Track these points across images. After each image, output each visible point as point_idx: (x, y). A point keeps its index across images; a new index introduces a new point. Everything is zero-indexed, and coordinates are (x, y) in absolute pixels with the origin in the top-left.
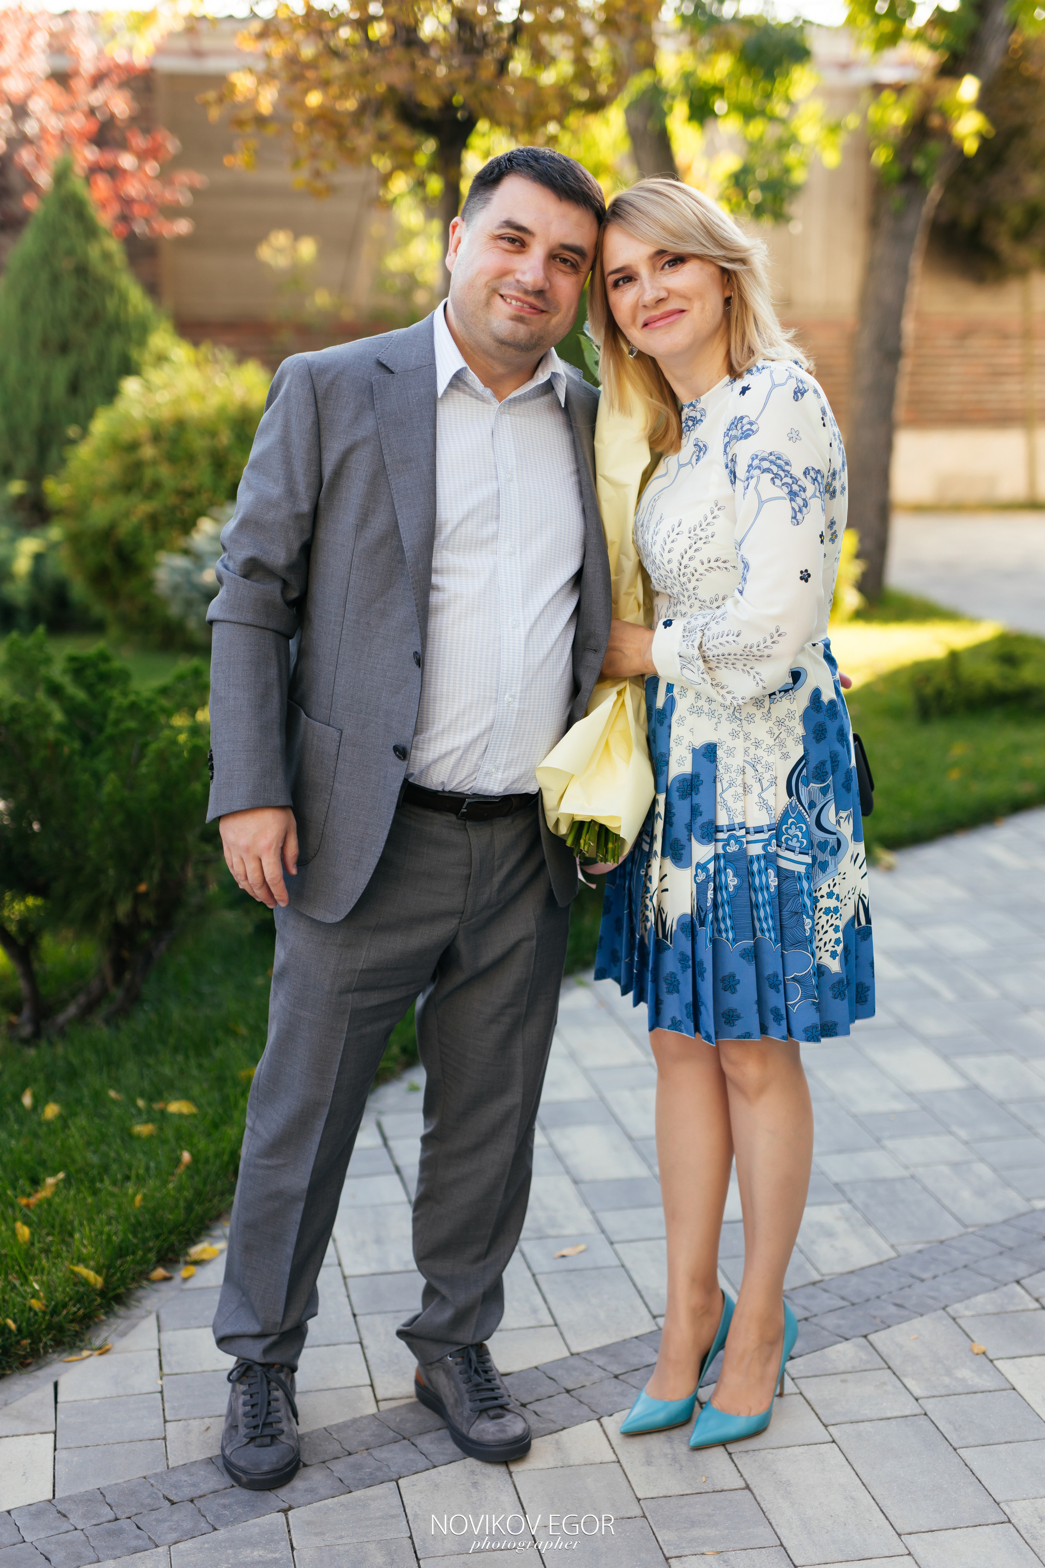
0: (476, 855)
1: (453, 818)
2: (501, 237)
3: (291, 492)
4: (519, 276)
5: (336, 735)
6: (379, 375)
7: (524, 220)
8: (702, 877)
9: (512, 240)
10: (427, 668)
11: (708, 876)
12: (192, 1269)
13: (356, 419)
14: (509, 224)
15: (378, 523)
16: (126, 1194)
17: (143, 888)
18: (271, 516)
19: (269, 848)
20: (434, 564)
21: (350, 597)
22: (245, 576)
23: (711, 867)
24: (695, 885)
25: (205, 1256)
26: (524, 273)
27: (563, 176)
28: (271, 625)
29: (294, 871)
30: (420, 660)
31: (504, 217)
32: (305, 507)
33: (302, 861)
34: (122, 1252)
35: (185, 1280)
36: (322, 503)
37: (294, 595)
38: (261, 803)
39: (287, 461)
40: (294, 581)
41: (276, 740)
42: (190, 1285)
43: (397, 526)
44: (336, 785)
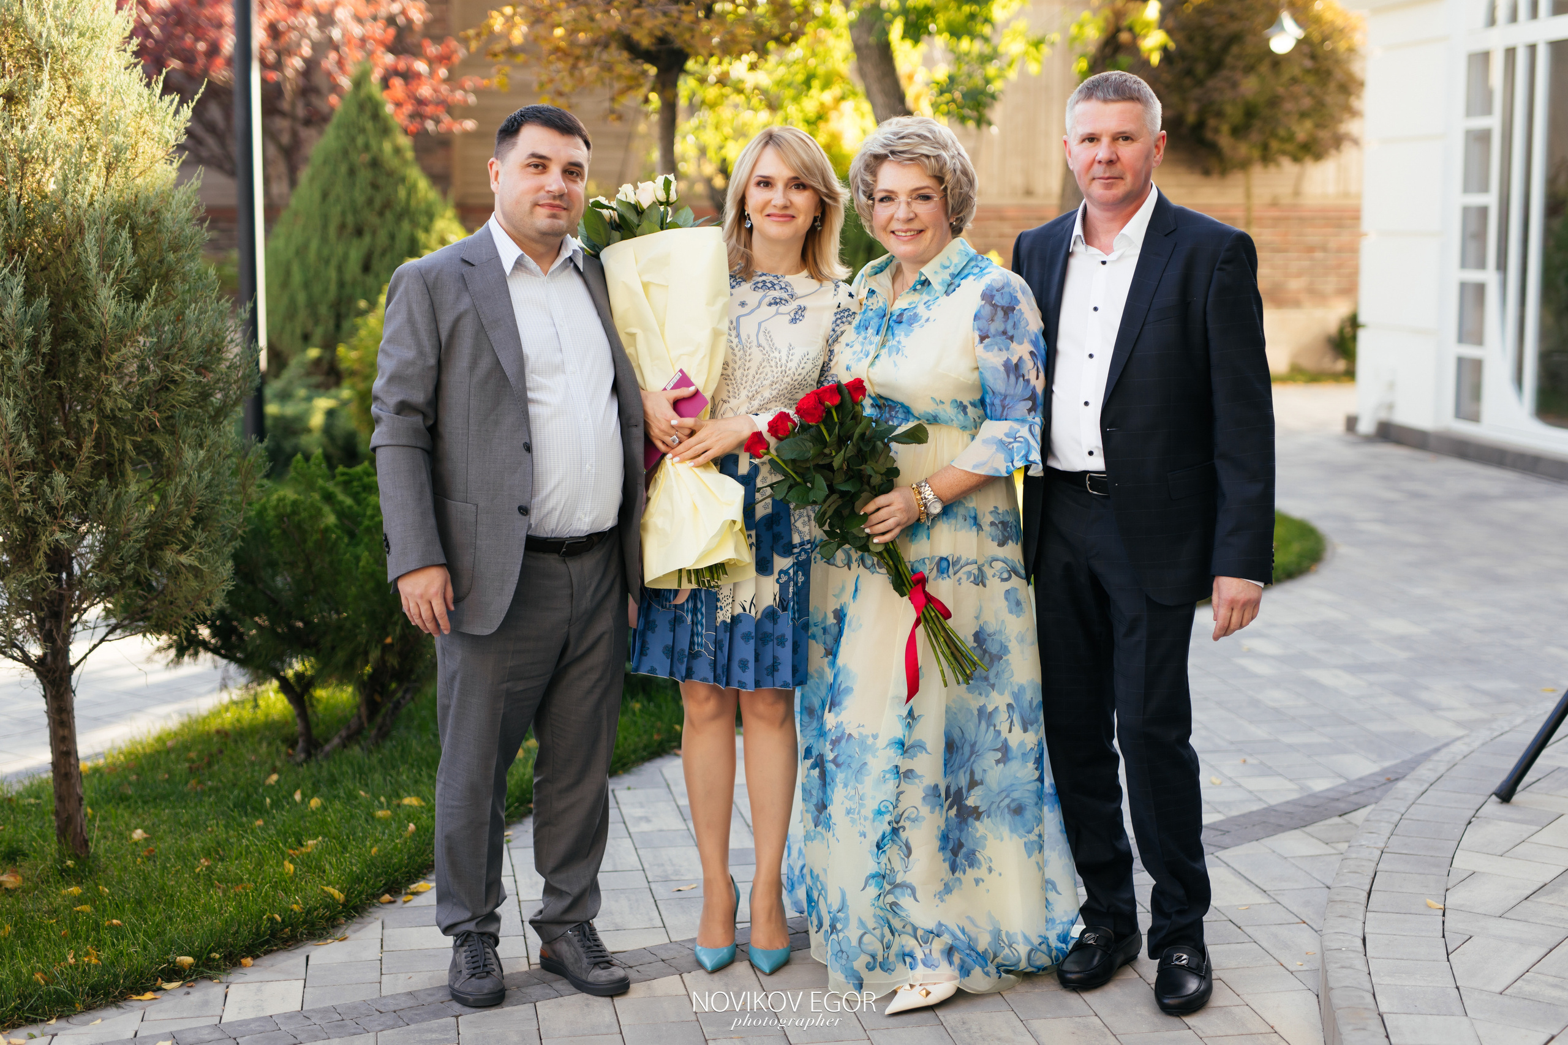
0: (574, 580)
1: (556, 556)
2: (529, 165)
3: (421, 353)
4: (548, 188)
5: (474, 508)
6: (466, 269)
7: (543, 151)
8: (784, 579)
9: (536, 166)
10: (534, 453)
11: (789, 578)
12: (410, 897)
13: (458, 299)
14: (534, 155)
15: (485, 363)
16: (365, 846)
17: (389, 640)
18: (410, 371)
19: (437, 594)
20: (528, 385)
21: (471, 415)
22: (398, 413)
23: (791, 571)
24: (777, 586)
25: (421, 890)
26: (550, 185)
27: (561, 119)
28: (419, 445)
29: (452, 608)
30: (528, 448)
31: (530, 151)
32: (432, 361)
33: (457, 600)
34: (358, 879)
35: (405, 902)
36: (443, 357)
37: (431, 422)
38: (429, 563)
39: (415, 332)
40: (430, 412)
41: (432, 521)
42: (408, 905)
43: (498, 362)
44: (478, 542)
